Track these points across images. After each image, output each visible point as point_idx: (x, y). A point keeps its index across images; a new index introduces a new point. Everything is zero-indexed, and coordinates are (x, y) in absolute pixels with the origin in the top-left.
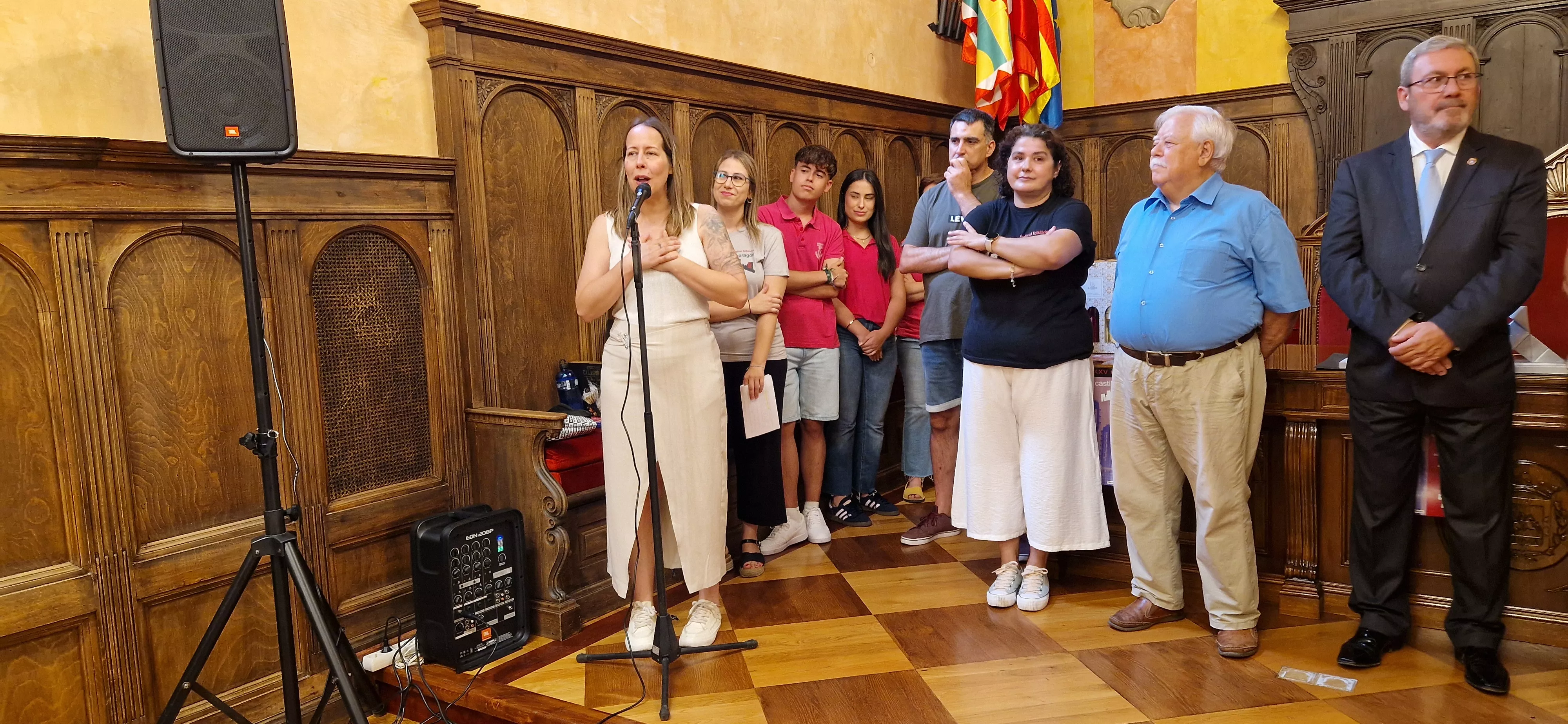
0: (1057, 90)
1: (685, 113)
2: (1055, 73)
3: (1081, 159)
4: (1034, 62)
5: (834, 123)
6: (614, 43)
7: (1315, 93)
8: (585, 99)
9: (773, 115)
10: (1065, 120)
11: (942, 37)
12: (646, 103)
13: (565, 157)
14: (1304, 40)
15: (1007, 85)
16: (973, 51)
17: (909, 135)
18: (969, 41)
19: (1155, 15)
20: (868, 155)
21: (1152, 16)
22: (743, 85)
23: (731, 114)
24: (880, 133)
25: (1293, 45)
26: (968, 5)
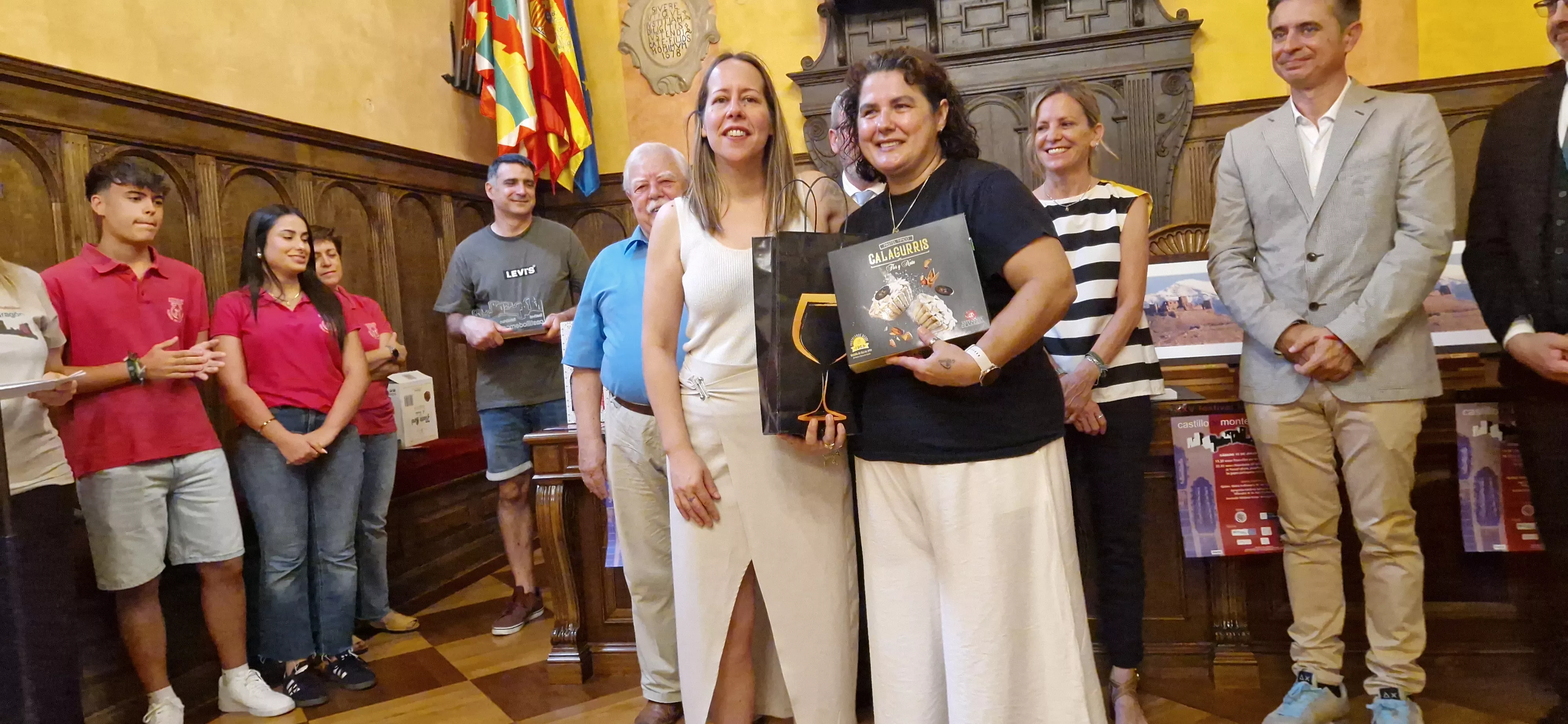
0: (591, 153)
1: (82, 145)
2: (586, 135)
3: (623, 224)
4: (562, 122)
5: (317, 173)
7: (829, 162)
9: (223, 157)
10: (601, 185)
11: (461, 91)
12: (16, 131)
14: (816, 112)
15: (532, 143)
16: (492, 104)
17: (424, 192)
18: (487, 94)
19: (682, 83)
20: (371, 213)
21: (680, 85)
22: (175, 120)
24: (386, 189)
25: (807, 117)
26: (483, 55)
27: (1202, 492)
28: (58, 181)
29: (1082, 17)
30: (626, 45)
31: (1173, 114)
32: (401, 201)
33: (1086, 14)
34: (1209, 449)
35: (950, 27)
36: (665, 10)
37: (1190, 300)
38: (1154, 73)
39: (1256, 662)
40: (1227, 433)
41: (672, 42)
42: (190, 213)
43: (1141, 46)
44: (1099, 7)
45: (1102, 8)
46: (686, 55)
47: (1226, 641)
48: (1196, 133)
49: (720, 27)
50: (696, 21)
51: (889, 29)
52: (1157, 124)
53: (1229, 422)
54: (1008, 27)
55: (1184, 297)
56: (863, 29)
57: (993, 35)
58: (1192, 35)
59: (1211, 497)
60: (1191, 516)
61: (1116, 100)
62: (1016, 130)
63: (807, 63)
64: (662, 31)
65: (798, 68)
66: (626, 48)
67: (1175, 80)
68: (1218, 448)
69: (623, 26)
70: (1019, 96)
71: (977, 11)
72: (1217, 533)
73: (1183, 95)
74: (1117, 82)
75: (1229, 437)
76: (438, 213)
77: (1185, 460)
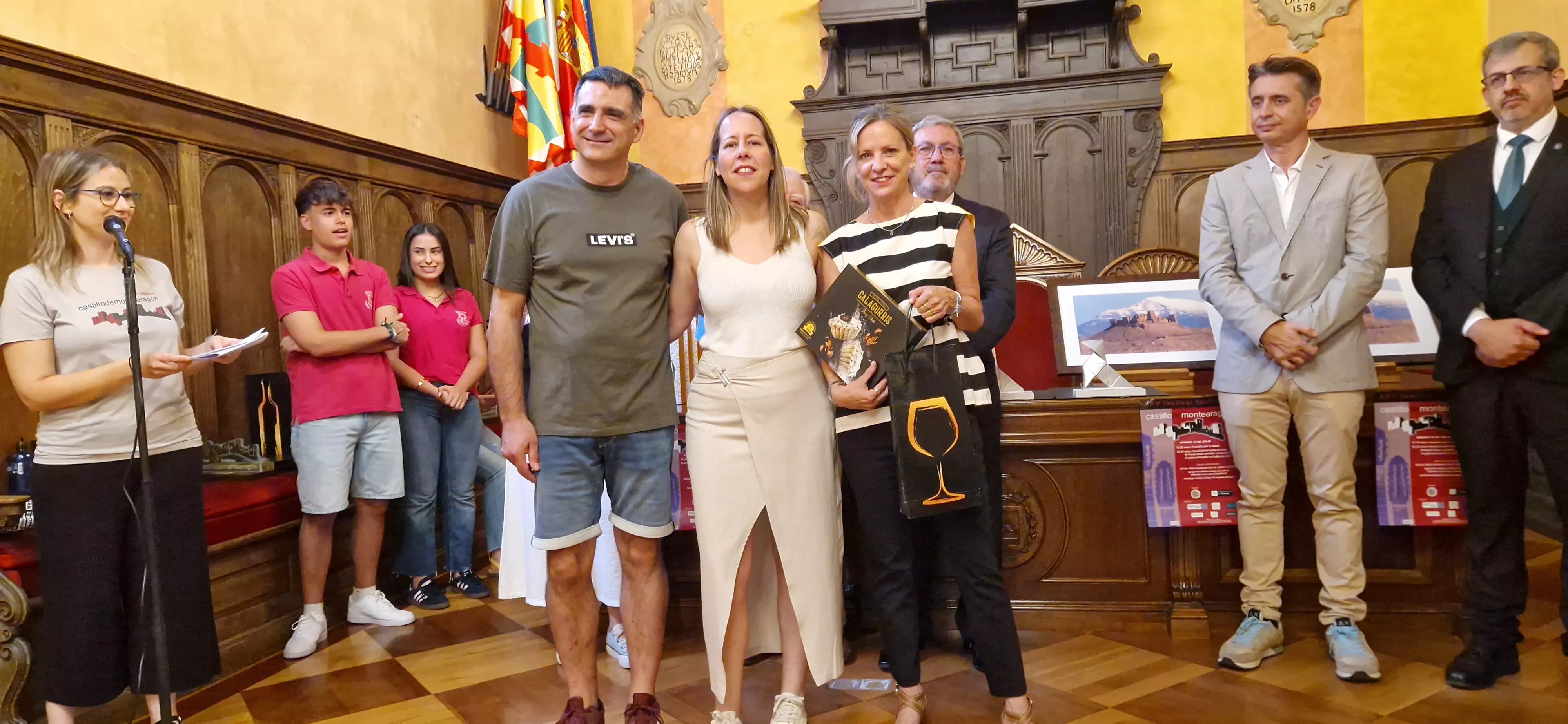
1: (193, 156)
5: (375, 183)
6: (98, 69)
7: (827, 184)
8: (59, 129)
9: (303, 167)
11: (490, 109)
12: (142, 140)
13: (29, 195)
14: (816, 137)
16: (524, 123)
17: (461, 202)
18: (519, 114)
19: (692, 106)
21: (689, 108)
22: (266, 133)
23: (252, 162)
24: (428, 197)
25: (808, 141)
26: (517, 78)
27: (1165, 473)
28: (175, 187)
29: (1063, 58)
30: (641, 70)
31: (1144, 148)
32: (441, 210)
33: (1066, 56)
34: (1171, 438)
35: (943, 63)
36: (678, 39)
37: (1157, 314)
38: (1126, 111)
39: (1206, 617)
40: (1187, 424)
41: (684, 69)
42: (274, 217)
43: (1116, 86)
44: (1078, 49)
45: (1081, 51)
46: (697, 80)
47: (1181, 599)
48: (1163, 166)
49: (728, 55)
50: (707, 49)
51: (886, 62)
52: (1129, 158)
53: (1189, 415)
54: (995, 64)
55: (1153, 311)
56: (862, 62)
57: (980, 70)
58: (1162, 77)
59: (1172, 477)
60: (1155, 492)
61: (1092, 135)
62: (1000, 159)
63: (809, 91)
64: (674, 58)
65: (800, 96)
66: (640, 73)
67: (1146, 117)
68: (1178, 436)
69: (638, 52)
70: (1004, 128)
71: (968, 49)
72: (1176, 506)
73: (1153, 131)
74: (1093, 118)
75: (1188, 427)
76: (471, 220)
77: (1151, 447)
